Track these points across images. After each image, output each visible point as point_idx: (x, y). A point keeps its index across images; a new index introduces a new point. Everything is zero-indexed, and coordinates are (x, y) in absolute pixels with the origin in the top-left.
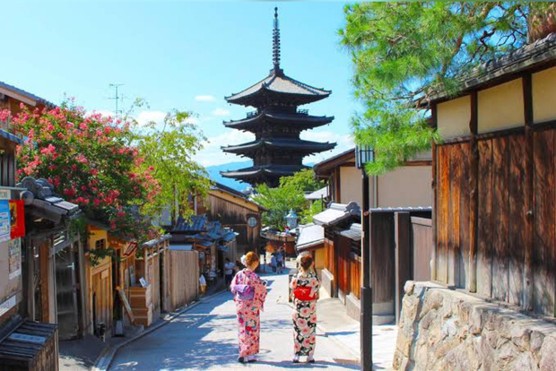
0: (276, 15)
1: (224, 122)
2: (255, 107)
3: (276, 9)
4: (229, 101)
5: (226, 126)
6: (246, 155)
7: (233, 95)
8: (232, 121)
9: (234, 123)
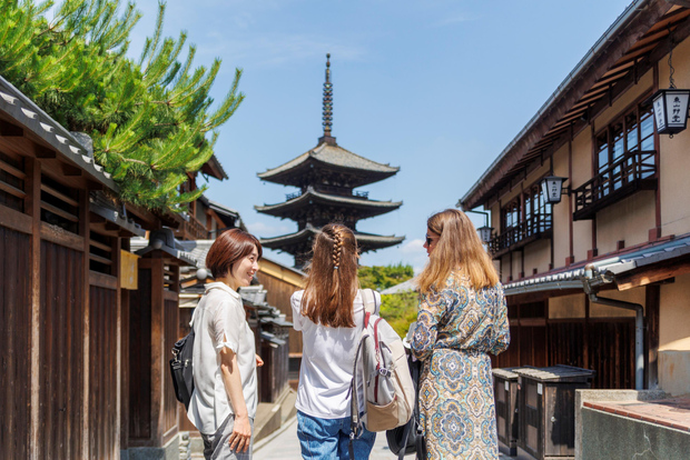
0: (328, 65)
1: (255, 207)
2: (297, 186)
3: (328, 56)
4: (263, 179)
5: (259, 212)
6: (284, 250)
7: (269, 170)
8: (266, 205)
9: (269, 208)
